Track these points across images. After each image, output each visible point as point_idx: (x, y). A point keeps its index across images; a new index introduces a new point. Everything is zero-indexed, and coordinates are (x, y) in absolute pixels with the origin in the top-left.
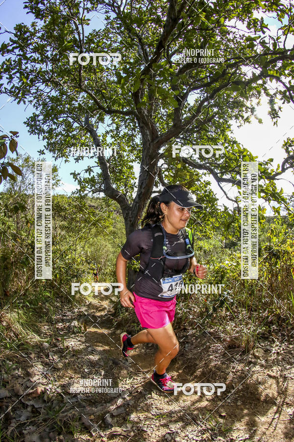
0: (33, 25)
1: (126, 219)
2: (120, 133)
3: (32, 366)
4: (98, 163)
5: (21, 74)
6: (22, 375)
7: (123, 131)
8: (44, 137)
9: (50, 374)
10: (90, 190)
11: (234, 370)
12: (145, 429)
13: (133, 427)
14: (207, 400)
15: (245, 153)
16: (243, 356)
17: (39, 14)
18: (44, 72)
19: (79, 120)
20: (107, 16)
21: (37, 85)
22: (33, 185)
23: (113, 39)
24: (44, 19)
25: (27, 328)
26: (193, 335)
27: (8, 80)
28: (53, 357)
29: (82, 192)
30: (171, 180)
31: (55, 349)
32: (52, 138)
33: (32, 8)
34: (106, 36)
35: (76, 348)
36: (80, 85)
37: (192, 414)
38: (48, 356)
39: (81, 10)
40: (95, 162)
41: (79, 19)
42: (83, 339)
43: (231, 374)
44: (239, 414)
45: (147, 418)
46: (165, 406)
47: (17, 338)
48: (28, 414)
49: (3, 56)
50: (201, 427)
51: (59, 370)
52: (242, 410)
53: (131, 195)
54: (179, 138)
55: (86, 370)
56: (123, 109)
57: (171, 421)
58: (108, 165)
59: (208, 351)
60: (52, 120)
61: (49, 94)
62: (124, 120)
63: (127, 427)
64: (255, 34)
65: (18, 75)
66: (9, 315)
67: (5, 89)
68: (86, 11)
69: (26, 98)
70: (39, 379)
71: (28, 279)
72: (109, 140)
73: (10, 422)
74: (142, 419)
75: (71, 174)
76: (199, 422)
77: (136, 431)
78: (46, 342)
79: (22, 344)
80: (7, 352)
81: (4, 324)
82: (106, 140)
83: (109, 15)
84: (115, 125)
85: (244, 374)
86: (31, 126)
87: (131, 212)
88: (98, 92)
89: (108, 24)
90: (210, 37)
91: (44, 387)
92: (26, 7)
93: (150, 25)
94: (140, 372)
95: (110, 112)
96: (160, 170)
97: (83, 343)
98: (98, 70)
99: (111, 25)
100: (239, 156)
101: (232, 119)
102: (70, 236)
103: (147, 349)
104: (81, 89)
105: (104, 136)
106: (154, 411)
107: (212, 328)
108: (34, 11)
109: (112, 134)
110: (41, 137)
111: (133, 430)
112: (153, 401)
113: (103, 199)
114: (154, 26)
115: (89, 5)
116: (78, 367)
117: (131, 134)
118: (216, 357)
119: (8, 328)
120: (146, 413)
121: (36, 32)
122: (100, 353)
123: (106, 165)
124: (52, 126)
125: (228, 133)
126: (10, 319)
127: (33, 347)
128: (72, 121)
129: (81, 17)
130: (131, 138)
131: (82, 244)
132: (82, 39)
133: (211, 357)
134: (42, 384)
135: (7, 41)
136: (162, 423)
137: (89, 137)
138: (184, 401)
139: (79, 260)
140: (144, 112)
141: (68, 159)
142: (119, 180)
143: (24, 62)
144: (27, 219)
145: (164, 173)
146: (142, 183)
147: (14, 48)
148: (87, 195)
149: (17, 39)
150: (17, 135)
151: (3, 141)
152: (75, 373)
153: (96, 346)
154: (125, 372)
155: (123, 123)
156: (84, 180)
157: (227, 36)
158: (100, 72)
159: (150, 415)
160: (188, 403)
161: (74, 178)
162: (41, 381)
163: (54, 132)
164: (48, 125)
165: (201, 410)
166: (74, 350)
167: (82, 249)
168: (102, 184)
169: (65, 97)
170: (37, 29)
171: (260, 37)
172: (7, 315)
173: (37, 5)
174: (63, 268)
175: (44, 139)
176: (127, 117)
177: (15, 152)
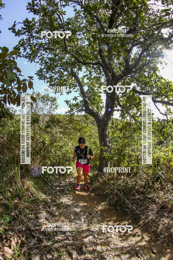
0: (33, 19)
1: (98, 127)
2: (92, 76)
3: (40, 213)
4: (80, 94)
5: (31, 46)
6: (34, 218)
7: (94, 75)
8: (47, 81)
9: (50, 219)
10: (76, 111)
11: (163, 223)
12: (106, 257)
13: (98, 255)
14: (145, 241)
15: (170, 84)
16: (169, 214)
17: (35, 12)
18: (44, 44)
19: (67, 70)
20: (75, 9)
21: (40, 52)
22: (42, 109)
23: (80, 22)
24: (39, 14)
25: (38, 190)
26: (138, 199)
27: (23, 51)
28: (53, 208)
29: (71, 112)
30: (124, 103)
31: (54, 203)
32: (52, 81)
33: (31, 9)
34: (76, 20)
35: (67, 203)
36: (66, 49)
37: (135, 249)
38: (50, 207)
39: (60, 7)
40: (79, 94)
41: (59, 12)
42: (71, 198)
43: (161, 225)
44: (164, 252)
45: (107, 250)
46: (119, 243)
47: (32, 196)
48: (36, 242)
49: (19, 37)
50: (141, 259)
51: (56, 216)
52: (166, 249)
53: (101, 113)
54: (129, 77)
55: (72, 217)
56: (93, 62)
57: (122, 253)
58: (87, 95)
59: (147, 210)
60: (52, 71)
61: (48, 57)
62: (93, 68)
63: (94, 255)
64: (168, 7)
65: (29, 47)
66: (28, 182)
67: (23, 55)
68: (62, 7)
69: (35, 59)
70: (43, 221)
71: (41, 162)
72: (86, 81)
73: (24, 246)
74: (104, 250)
75: (65, 101)
76: (140, 255)
77: (100, 258)
78: (49, 199)
79: (35, 200)
80: (26, 204)
81: (25, 187)
82: (84, 81)
83: (76, 8)
84: (88, 72)
85: (169, 226)
86: (40, 75)
87: (101, 123)
88: (77, 52)
89: (76, 13)
90: (140, 12)
91: (46, 226)
92: (28, 9)
93: (101, 11)
94: (105, 220)
95: (85, 64)
96: (118, 97)
97: (71, 200)
98: (75, 40)
99: (78, 14)
100: (167, 86)
101: (158, 64)
102: (65, 137)
103: (110, 206)
104: (67, 51)
105: (83, 79)
106: (112, 246)
107: (150, 195)
108: (33, 11)
109: (87, 77)
110: (46, 81)
111: (98, 257)
112: (112, 239)
113: (84, 116)
114: (104, 11)
115: (64, 3)
116: (67, 215)
117: (98, 76)
118: (153, 214)
119: (28, 190)
120: (107, 247)
121: (35, 23)
122: (82, 207)
123: (85, 95)
124: (51, 74)
125: (157, 72)
126: (29, 185)
127: (41, 202)
128: (63, 71)
129: (60, 10)
130: (98, 79)
131: (72, 142)
132: (63, 23)
133: (149, 213)
134: (45, 224)
135: (20, 29)
136: (116, 254)
137: (74, 79)
138: (131, 240)
139: (70, 151)
140: (106, 62)
141: (62, 93)
142: (93, 104)
143: (32, 39)
144: (40, 128)
145: (120, 99)
146: (108, 105)
147: (25, 32)
148: (74, 113)
149: (25, 27)
150: (33, 79)
151: (24, 82)
152: (66, 218)
153: (79, 202)
154: (96, 219)
155: (93, 70)
156: (72, 105)
157: (149, 12)
158: (77, 41)
159: (109, 248)
160: (133, 242)
161: (66, 103)
162: (44, 222)
163: (53, 78)
164: (49, 74)
165: (141, 247)
166: (65, 205)
167: (71, 145)
168: (83, 107)
169: (57, 57)
170: (36, 21)
171: (171, 8)
172: (27, 182)
173: (34, 7)
174: (61, 156)
175: (47, 82)
176: (95, 66)
177: (32, 89)
